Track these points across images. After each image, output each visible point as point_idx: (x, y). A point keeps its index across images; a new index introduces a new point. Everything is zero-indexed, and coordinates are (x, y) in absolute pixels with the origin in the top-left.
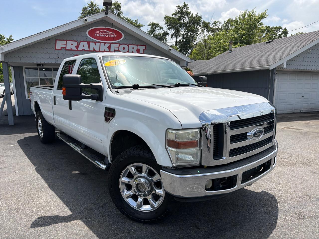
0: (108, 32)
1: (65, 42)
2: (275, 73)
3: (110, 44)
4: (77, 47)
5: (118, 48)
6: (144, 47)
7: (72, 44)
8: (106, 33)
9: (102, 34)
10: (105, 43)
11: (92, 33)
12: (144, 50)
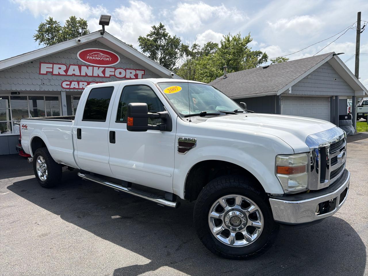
0: (102, 54)
1: (51, 66)
2: (280, 99)
3: (104, 68)
4: (66, 71)
5: (114, 73)
6: (143, 72)
7: (60, 68)
8: (99, 56)
9: (95, 57)
10: (99, 67)
11: (83, 55)
12: (142, 75)
